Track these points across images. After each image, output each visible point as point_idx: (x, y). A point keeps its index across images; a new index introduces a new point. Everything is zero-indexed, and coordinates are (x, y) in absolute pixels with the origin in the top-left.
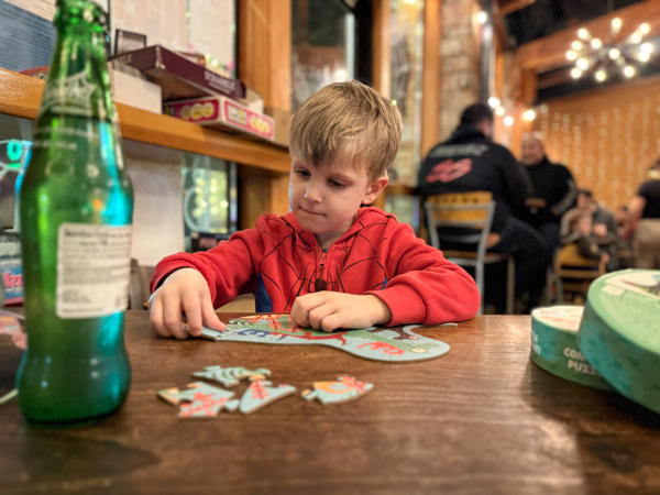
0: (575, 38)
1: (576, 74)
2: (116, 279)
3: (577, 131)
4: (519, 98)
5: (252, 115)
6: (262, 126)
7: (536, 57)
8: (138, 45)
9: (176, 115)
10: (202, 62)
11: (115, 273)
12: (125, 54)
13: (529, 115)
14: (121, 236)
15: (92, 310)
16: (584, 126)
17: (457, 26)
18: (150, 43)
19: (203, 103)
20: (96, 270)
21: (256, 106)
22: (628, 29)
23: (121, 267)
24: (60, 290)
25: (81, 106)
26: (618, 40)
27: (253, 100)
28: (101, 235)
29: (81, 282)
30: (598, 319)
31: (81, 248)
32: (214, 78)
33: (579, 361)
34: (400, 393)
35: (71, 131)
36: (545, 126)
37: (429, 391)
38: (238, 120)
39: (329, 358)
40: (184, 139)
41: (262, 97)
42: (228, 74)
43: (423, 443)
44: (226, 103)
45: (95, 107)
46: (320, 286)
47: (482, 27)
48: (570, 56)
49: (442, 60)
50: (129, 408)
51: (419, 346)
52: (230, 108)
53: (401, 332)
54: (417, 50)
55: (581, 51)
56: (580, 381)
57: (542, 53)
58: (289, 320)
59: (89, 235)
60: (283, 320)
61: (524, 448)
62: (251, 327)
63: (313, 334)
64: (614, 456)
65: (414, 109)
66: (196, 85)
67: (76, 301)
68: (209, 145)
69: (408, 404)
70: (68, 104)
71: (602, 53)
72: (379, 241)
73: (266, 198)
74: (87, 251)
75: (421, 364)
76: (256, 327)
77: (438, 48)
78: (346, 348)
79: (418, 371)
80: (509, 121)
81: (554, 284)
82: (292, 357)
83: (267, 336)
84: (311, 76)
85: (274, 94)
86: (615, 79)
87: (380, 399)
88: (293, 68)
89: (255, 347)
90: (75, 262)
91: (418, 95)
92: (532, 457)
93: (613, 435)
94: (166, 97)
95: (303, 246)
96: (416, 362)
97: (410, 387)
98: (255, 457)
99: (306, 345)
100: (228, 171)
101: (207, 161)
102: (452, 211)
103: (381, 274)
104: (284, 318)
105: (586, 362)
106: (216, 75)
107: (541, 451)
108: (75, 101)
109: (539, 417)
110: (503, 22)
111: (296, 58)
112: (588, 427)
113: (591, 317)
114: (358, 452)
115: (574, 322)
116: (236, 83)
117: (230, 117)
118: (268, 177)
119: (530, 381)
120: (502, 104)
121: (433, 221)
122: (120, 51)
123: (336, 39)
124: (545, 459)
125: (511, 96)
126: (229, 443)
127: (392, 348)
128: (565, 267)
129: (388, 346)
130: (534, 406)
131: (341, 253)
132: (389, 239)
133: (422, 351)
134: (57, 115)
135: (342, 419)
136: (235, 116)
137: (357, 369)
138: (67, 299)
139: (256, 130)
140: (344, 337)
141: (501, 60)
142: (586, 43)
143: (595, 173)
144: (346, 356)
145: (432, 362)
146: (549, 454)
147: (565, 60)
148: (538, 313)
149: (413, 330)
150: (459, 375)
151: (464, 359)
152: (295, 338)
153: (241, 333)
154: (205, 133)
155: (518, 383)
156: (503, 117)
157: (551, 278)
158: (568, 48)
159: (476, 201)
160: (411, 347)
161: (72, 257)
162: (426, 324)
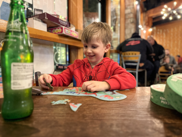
0: (163, 8)
1: (164, 18)
3: (164, 34)
4: (148, 25)
5: (72, 32)
6: (75, 34)
7: (152, 13)
8: (40, 13)
9: (51, 32)
10: (58, 17)
11: (28, 77)
12: (37, 15)
13: (151, 30)
14: (30, 66)
15: (21, 87)
16: (166, 33)
17: (129, 5)
18: (44, 12)
19: (58, 28)
20: (22, 76)
21: (73, 29)
22: (178, 5)
23: (30, 75)
24: (12, 81)
25: (18, 29)
26: (175, 8)
27: (72, 27)
28: (24, 66)
29: (18, 79)
30: (170, 88)
31: (18, 70)
33: (164, 101)
34: (111, 111)
36: (155, 33)
37: (120, 110)
38: (68, 33)
39: (92, 100)
40: (53, 39)
41: (75, 27)
42: (66, 20)
43: (117, 126)
44: (65, 28)
45: (22, 29)
47: (137, 5)
48: (162, 13)
49: (125, 15)
51: (118, 96)
52: (66, 29)
53: (113, 92)
54: (118, 12)
55: (165, 11)
56: (165, 107)
57: (154, 12)
58: (81, 89)
59: (20, 66)
60: (79, 89)
61: (147, 128)
62: (70, 91)
63: (88, 93)
64: (175, 130)
65: (118, 29)
66: (56, 23)
67: (17, 85)
68: (60, 40)
69: (114, 114)
70: (14, 28)
71: (171, 12)
72: (108, 66)
73: (76, 55)
74: (20, 70)
75: (118, 102)
76: (72, 91)
77: (124, 12)
78: (97, 97)
79: (117, 104)
80: (145, 32)
81: (158, 77)
82: (81, 100)
83: (75, 94)
84: (89, 20)
85: (78, 25)
86: (175, 19)
87: (106, 112)
88: (83, 18)
89: (71, 97)
90: (16, 74)
91: (119, 25)
92: (150, 130)
93: (175, 124)
94: (48, 27)
96: (117, 101)
97: (115, 109)
98: (67, 130)
99: (86, 96)
100: (66, 47)
101: (60, 44)
102: (129, 57)
103: (108, 75)
104: (80, 88)
105: (166, 101)
106: (62, 20)
107: (153, 129)
108: (16, 27)
109: (153, 118)
110: (143, 4)
111: (84, 15)
112: (167, 121)
113: (168, 88)
114: (98, 129)
115: (163, 89)
116: (68, 23)
117: (66, 32)
118: (77, 48)
119: (150, 106)
120: (143, 27)
121: (124, 60)
122: (35, 15)
123: (96, 10)
124: (153, 131)
125: (145, 25)
127: (110, 97)
128: (161, 72)
129: (109, 96)
130: (151, 114)
132: (111, 65)
133: (119, 98)
134: (11, 32)
135: (94, 118)
136: (67, 32)
137: (99, 103)
138: (14, 84)
139: (73, 36)
140: (96, 94)
141: (142, 15)
142: (167, 9)
143: (170, 46)
144: (96, 99)
145: (121, 101)
146: (155, 129)
147: (160, 14)
148: (153, 87)
149: (116, 92)
150: (129, 105)
151: (131, 100)
152: (82, 94)
153: (67, 93)
154: (59, 37)
155: (146, 107)
156: (143, 31)
157: (157, 75)
158: (161, 11)
159: (135, 54)
160: (116, 96)
161: (15, 72)
162: (120, 90)
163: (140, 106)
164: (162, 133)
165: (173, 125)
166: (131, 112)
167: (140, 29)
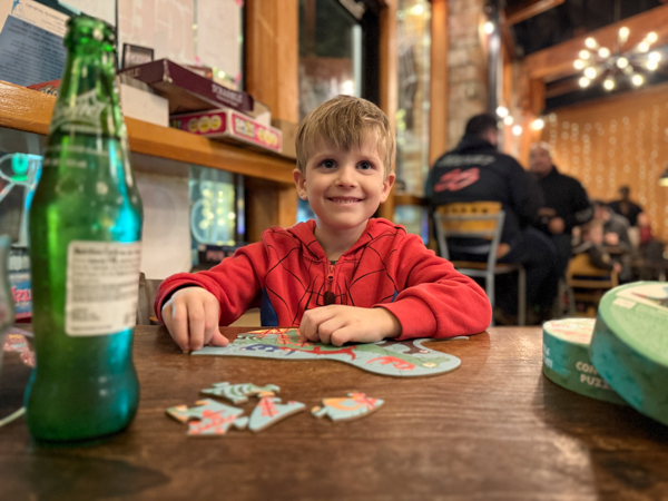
0: (583, 47)
1: (584, 83)
2: (124, 296)
3: (586, 140)
4: (527, 108)
5: (260, 128)
6: (270, 138)
7: (544, 66)
8: (146, 59)
9: (183, 128)
10: (209, 75)
11: (124, 290)
12: (133, 67)
13: (538, 125)
14: (130, 253)
15: (101, 328)
16: (594, 135)
17: (463, 36)
18: (157, 57)
19: (210, 116)
20: (105, 287)
21: (264, 118)
22: (635, 39)
23: (131, 284)
24: (70, 307)
25: (91, 125)
26: (625, 49)
27: (261, 112)
28: (110, 253)
29: (90, 299)
30: (610, 333)
31: (90, 265)
32: (221, 91)
33: (592, 375)
34: (411, 409)
35: (81, 149)
36: (554, 135)
37: (440, 407)
38: (245, 132)
39: (337, 373)
40: (191, 152)
41: (270, 110)
42: (235, 87)
43: (435, 459)
44: (234, 116)
45: (104, 125)
46: (329, 300)
47: (489, 37)
48: (578, 65)
49: (449, 70)
50: (137, 426)
51: (430, 360)
52: (237, 120)
53: (412, 346)
54: (424, 61)
55: (588, 60)
56: (592, 396)
57: (550, 62)
58: (298, 334)
59: (98, 252)
60: (292, 334)
61: (537, 465)
62: (259, 342)
63: (323, 349)
64: (629, 473)
65: (421, 120)
66: (204, 98)
67: (85, 318)
68: (217, 158)
69: (419, 420)
71: (610, 62)
72: (389, 252)
73: (274, 211)
74: (96, 268)
75: (432, 379)
76: (265, 342)
77: (445, 59)
78: (355, 363)
79: (429, 386)
80: (517, 131)
81: (566, 294)
82: (301, 372)
83: (276, 351)
84: (319, 87)
85: (281, 106)
86: (624, 87)
87: (390, 416)
88: (300, 80)
89: (264, 363)
90: (84, 279)
91: (426, 105)
92: (546, 474)
93: (628, 451)
94: (174, 109)
95: (311, 258)
96: (427, 377)
97: (421, 403)
98: (266, 476)
99: (316, 360)
100: (235, 184)
101: (215, 173)
102: (461, 221)
103: (390, 287)
104: (294, 331)
105: (598, 376)
106: (224, 88)
107: (554, 468)
108: (85, 119)
109: (552, 433)
110: (510, 32)
111: (303, 70)
112: (602, 443)
113: (602, 330)
114: (369, 470)
115: (585, 335)
116: (244, 96)
117: (238, 130)
118: (276, 188)
119: (542, 395)
120: (511, 113)
121: (442, 231)
122: (127, 65)
123: (343, 49)
124: (559, 476)
125: (519, 105)
126: (240, 462)
127: (402, 362)
128: (577, 277)
129: (398, 360)
130: (547, 421)
131: (351, 265)
132: (399, 250)
133: (432, 365)
134: (67, 133)
135: (352, 436)
136: (243, 128)
137: (367, 385)
138: (76, 315)
139: (264, 142)
140: (354, 351)
141: (509, 69)
142: (594, 52)
143: (606, 181)
144: (355, 371)
145: (443, 377)
146: (561, 470)
147: (572, 68)
148: (549, 326)
149: (424, 344)
150: (471, 390)
151: (476, 373)
152: (304, 353)
153: (249, 348)
154: (212, 146)
155: (530, 397)
156: (511, 126)
157: (563, 288)
158: (575, 57)
159: (485, 211)
160: (422, 361)
161: (81, 274)
162: (436, 337)
163: (507, 394)
164: (584, 483)
165: (622, 457)
166: (478, 413)
167: (501, 120)
